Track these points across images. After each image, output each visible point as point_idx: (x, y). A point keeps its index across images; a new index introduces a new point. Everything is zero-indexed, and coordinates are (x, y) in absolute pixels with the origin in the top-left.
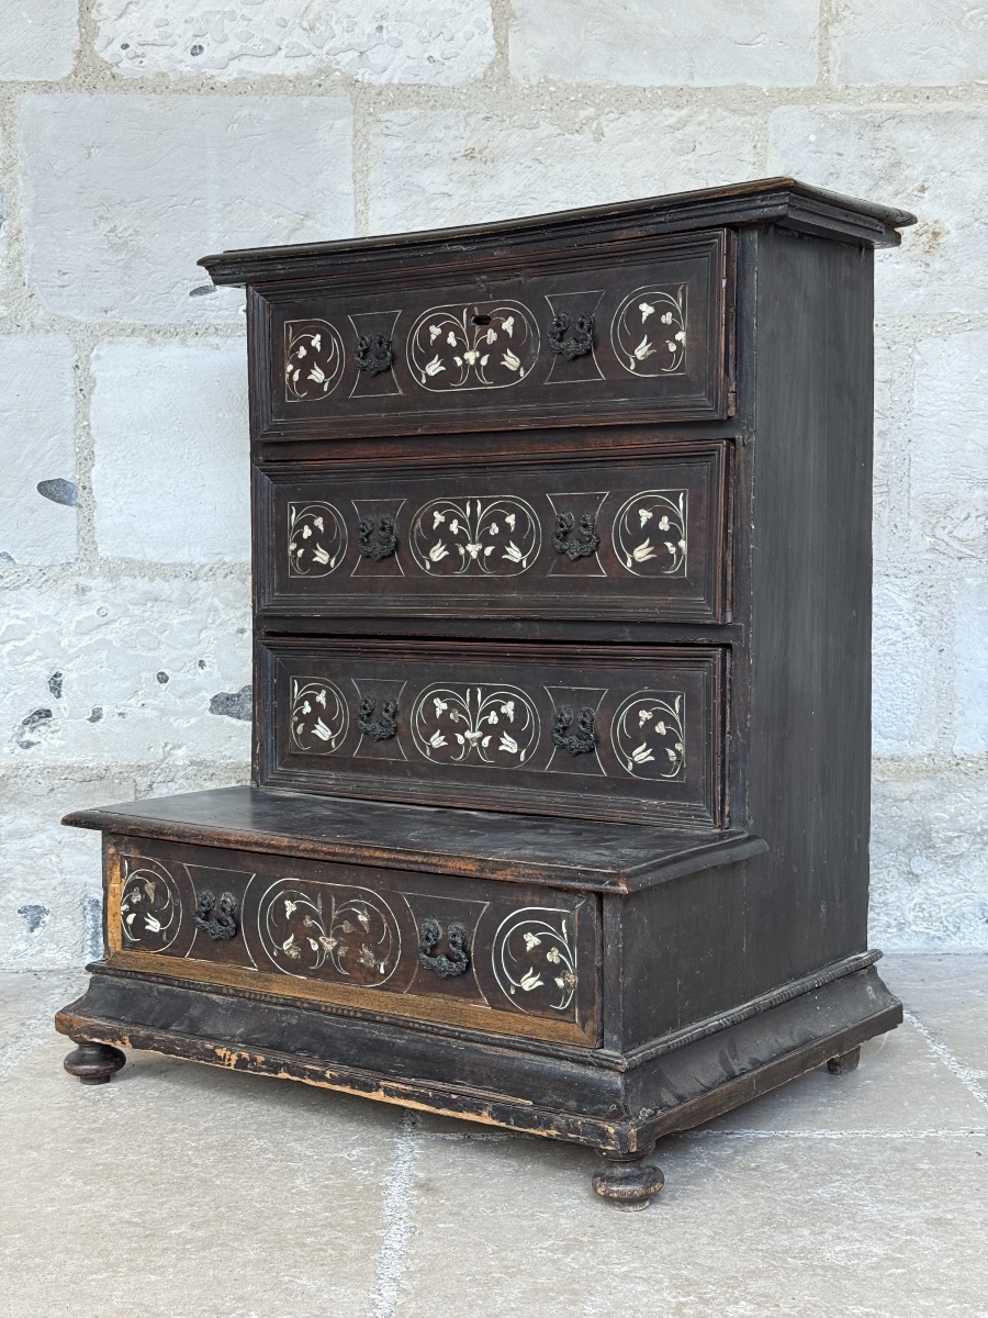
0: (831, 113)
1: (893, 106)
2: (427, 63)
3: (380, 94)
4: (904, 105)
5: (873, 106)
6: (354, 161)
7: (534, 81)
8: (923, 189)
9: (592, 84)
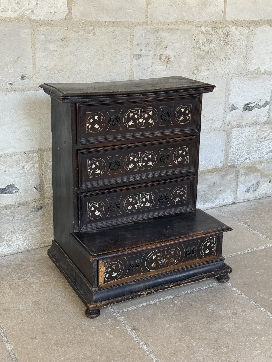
0: (148, 28)
1: (161, 27)
2: (50, 14)
3: (38, 23)
4: (163, 26)
5: (157, 26)
6: (31, 42)
7: (78, 19)
8: (167, 47)
9: (93, 20)
